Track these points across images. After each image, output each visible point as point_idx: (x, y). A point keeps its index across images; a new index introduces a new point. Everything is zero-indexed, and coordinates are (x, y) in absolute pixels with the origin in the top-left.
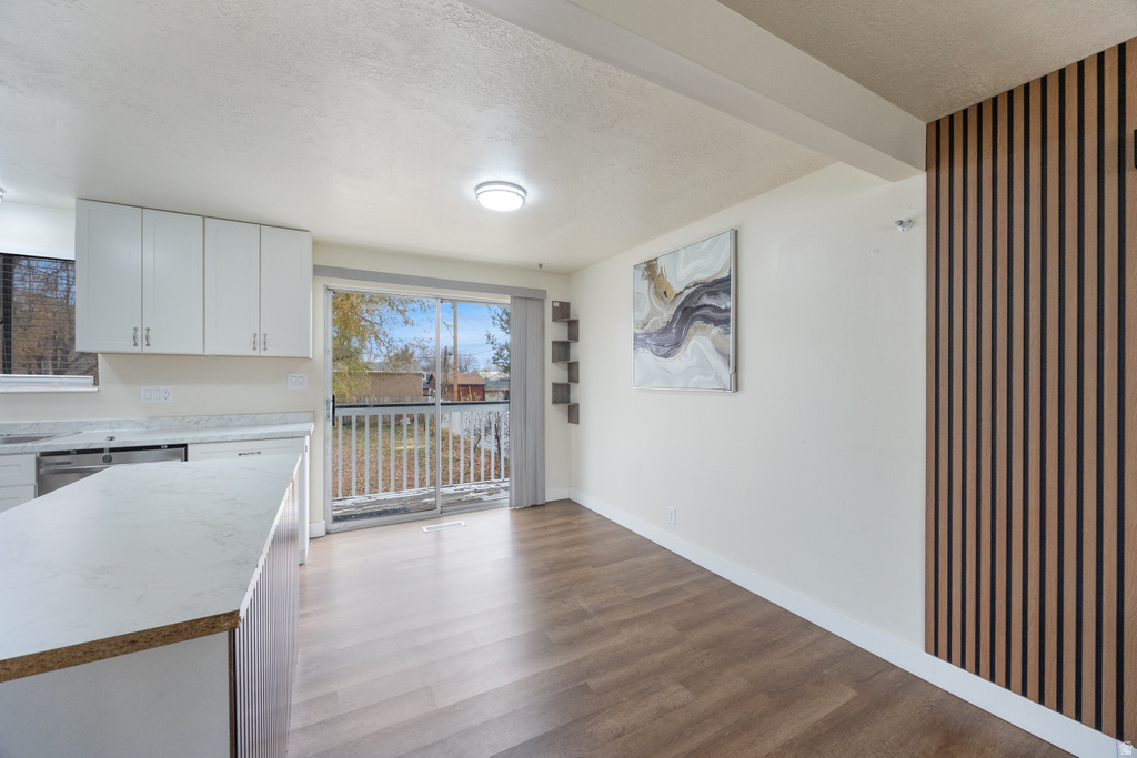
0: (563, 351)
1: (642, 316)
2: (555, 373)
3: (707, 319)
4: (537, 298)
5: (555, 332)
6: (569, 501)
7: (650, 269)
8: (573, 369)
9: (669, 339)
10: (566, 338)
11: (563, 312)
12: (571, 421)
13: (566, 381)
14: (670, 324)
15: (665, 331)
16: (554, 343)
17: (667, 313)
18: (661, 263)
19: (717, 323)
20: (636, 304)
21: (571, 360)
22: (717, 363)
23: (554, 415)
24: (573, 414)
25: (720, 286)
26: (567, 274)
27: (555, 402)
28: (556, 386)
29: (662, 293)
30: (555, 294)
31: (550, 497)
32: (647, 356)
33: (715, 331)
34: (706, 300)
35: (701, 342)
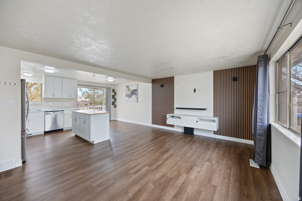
0: (113, 97)
1: (127, 93)
2: (112, 100)
3: (134, 94)
4: (110, 88)
5: (112, 94)
6: (115, 120)
7: (128, 86)
8: (115, 100)
9: (130, 96)
10: (114, 95)
11: (113, 91)
12: (115, 108)
13: (114, 101)
14: (130, 94)
15: (130, 95)
16: (112, 95)
17: (130, 93)
18: (129, 86)
19: (136, 95)
20: (126, 91)
21: (115, 98)
22: (136, 99)
23: (112, 107)
24: (115, 106)
25: (136, 90)
26: (114, 85)
27: (112, 105)
28: (112, 102)
29: (129, 90)
30: (112, 88)
31: (111, 120)
32: (127, 98)
33: (135, 95)
34: (134, 92)
35: (134, 97)
